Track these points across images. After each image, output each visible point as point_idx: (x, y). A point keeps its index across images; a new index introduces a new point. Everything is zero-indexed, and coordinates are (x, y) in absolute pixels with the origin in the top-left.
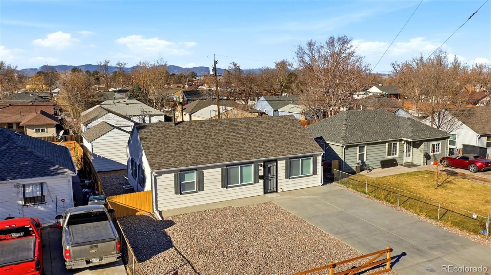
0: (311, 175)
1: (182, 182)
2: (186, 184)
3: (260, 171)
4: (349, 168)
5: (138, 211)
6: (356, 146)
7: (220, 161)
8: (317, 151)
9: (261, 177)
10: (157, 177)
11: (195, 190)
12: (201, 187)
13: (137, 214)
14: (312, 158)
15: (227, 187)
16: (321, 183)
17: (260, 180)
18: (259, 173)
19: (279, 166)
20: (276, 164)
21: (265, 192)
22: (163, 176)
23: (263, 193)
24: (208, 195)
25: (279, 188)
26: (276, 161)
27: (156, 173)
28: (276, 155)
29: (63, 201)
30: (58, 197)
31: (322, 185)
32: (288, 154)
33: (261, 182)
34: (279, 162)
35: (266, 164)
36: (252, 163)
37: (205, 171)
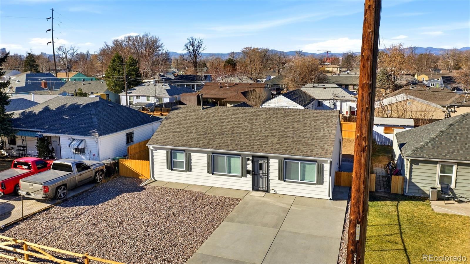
0: (315, 184)
1: (173, 160)
2: (178, 163)
3: (248, 166)
4: (420, 191)
5: (141, 176)
6: (436, 163)
7: (205, 147)
8: (322, 157)
9: (248, 172)
10: (154, 151)
11: (184, 170)
12: (189, 168)
13: (140, 178)
14: (316, 163)
15: (213, 174)
16: (329, 196)
17: (248, 174)
18: (246, 167)
19: (270, 164)
20: (266, 161)
21: (253, 189)
22: (158, 151)
23: (251, 189)
24: (195, 177)
25: (271, 188)
26: (267, 158)
27: (153, 147)
28: (266, 152)
29: (94, 155)
30: (91, 152)
31: (330, 199)
32: (281, 154)
33: (250, 177)
34: (271, 160)
35: (255, 159)
36: (239, 155)
37: (192, 154)
